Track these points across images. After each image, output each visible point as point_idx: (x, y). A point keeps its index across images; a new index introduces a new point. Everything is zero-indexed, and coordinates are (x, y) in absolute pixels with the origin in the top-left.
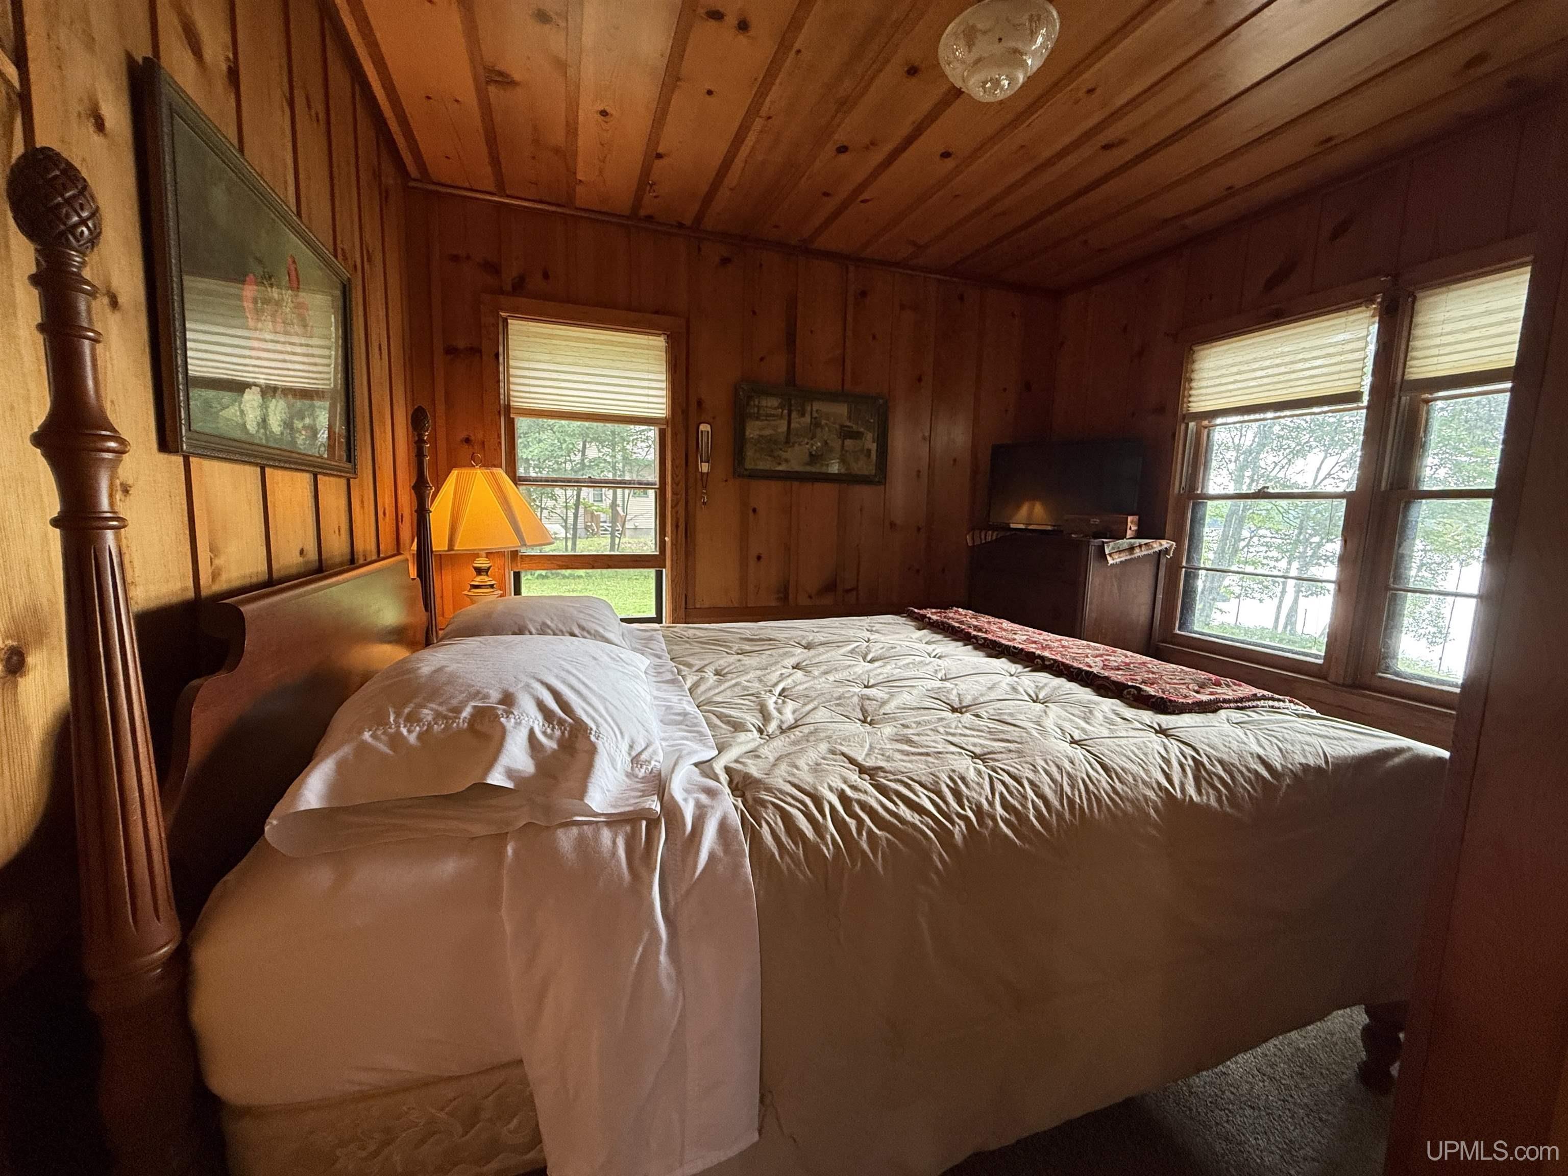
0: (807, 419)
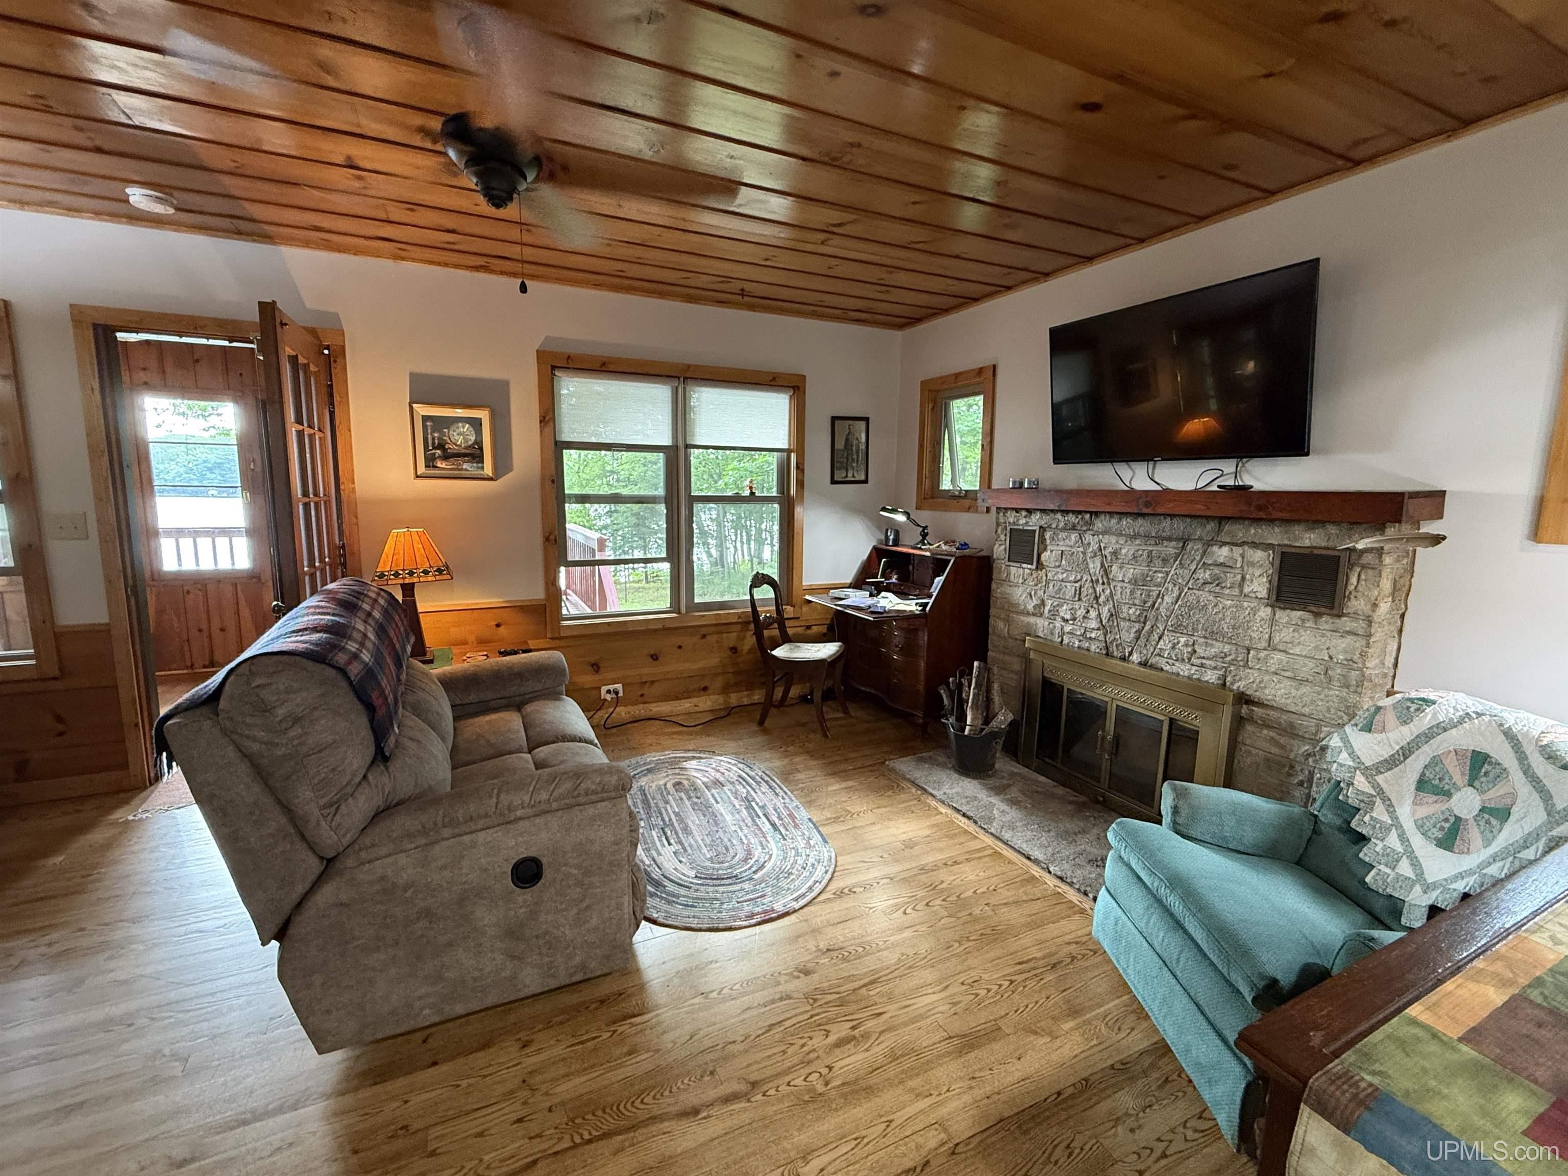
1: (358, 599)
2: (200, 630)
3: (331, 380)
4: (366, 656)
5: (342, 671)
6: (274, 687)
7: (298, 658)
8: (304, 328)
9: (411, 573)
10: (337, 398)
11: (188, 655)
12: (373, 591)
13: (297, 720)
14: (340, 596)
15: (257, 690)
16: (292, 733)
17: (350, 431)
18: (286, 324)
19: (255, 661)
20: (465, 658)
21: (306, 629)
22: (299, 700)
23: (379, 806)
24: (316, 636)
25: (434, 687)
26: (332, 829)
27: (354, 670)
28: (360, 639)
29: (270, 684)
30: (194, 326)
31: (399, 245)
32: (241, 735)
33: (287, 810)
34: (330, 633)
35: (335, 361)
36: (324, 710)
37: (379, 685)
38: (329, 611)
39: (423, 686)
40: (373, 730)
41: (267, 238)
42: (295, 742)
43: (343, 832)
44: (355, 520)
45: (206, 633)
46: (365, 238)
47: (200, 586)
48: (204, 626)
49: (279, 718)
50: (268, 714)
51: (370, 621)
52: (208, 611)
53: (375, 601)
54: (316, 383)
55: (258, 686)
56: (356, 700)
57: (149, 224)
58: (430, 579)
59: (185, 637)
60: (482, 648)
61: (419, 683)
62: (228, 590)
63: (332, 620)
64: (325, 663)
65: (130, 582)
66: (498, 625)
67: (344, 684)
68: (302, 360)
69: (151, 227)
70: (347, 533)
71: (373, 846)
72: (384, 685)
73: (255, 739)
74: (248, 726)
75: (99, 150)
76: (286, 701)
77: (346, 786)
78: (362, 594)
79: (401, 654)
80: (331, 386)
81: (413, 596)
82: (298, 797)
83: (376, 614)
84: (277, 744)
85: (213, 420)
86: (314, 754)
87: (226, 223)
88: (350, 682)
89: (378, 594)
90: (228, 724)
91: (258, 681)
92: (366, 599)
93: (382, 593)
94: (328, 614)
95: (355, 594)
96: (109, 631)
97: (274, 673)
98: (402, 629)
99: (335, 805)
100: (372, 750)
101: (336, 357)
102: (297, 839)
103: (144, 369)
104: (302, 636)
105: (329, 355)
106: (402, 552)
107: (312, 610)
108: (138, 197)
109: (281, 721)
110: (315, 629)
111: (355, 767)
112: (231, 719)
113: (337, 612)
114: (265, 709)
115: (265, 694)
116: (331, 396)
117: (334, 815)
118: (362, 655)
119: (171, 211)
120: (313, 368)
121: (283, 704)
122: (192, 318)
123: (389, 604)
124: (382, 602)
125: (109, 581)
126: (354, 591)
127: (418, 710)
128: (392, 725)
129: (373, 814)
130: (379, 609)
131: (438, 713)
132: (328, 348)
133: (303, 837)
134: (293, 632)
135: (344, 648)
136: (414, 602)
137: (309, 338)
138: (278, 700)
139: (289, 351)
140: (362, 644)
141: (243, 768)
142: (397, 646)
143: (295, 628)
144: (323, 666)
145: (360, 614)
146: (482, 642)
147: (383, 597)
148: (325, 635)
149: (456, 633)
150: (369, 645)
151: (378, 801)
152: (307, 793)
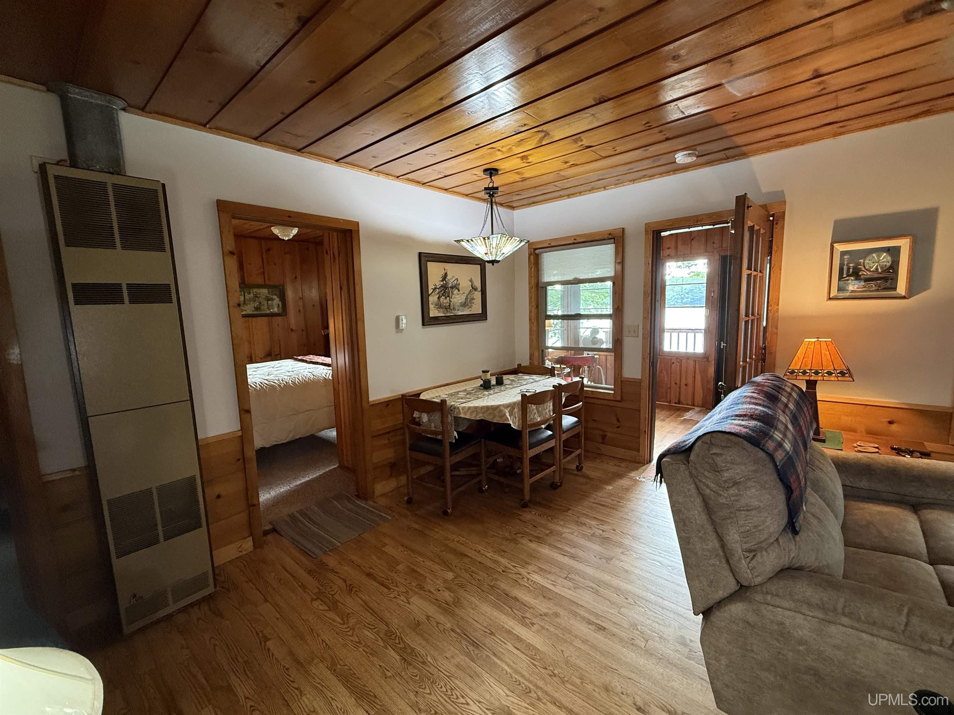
0: (252, 295)
1: (779, 392)
2: (676, 384)
3: (772, 237)
4: (788, 446)
5: (771, 457)
6: (724, 457)
7: (741, 440)
8: (760, 206)
9: (817, 373)
10: (774, 248)
11: (669, 396)
12: (789, 387)
13: (736, 484)
14: (765, 389)
15: (714, 456)
16: (731, 492)
17: (781, 269)
18: (751, 206)
19: (714, 435)
20: (855, 445)
21: (745, 415)
22: (738, 471)
23: (784, 565)
24: (753, 423)
25: (830, 468)
26: (748, 568)
27: (779, 456)
28: (782, 429)
29: (721, 455)
30: (696, 220)
31: (840, 124)
32: (700, 481)
33: (721, 539)
34: (762, 422)
35: (777, 224)
36: (755, 482)
37: (797, 471)
38: (760, 402)
39: (821, 466)
40: (788, 505)
41: (744, 155)
42: (733, 498)
43: (756, 574)
44: (776, 330)
45: (678, 386)
46: (813, 129)
47: (678, 360)
48: (678, 382)
49: (725, 479)
50: (718, 473)
51: (787, 411)
52: (681, 374)
53: (790, 394)
54: (762, 240)
55: (714, 454)
56: (778, 480)
57: (683, 171)
58: (833, 379)
59: (669, 386)
60: (871, 439)
61: (817, 463)
62: (691, 363)
63: (764, 412)
64: (758, 447)
65: (651, 361)
66: (891, 423)
67: (771, 466)
68: (756, 228)
69: (684, 172)
70: (769, 339)
71: (777, 595)
72: (799, 471)
73: (708, 486)
74: (706, 477)
75: (667, 139)
76: (730, 469)
77: (763, 541)
78: (781, 388)
79: (806, 437)
80: (771, 242)
81: (815, 389)
82: (729, 535)
83: (791, 406)
84: (721, 495)
85: (693, 269)
86: (744, 510)
87: (721, 155)
88: (776, 466)
89: (792, 389)
90: (694, 471)
91: (714, 451)
92: (784, 393)
93: (795, 388)
94: (760, 405)
95: (776, 388)
96: (640, 383)
97: (725, 447)
98: (808, 418)
99: (753, 552)
100: (785, 521)
101: (778, 220)
102: (724, 561)
103: (669, 248)
104: (742, 420)
105: (773, 220)
106: (811, 356)
107: (748, 400)
108: (681, 158)
109: (725, 481)
110: (752, 417)
111: (771, 530)
112: (696, 469)
113: (765, 404)
114: (716, 470)
115: (718, 459)
116: (771, 247)
117: (752, 559)
118: (785, 444)
119: (695, 158)
120: (762, 231)
121: (728, 470)
122: (696, 216)
123: (800, 398)
124: (795, 395)
125: (643, 359)
126: (775, 385)
127: (818, 487)
128: (802, 503)
129: (779, 569)
130: (793, 401)
131: (833, 493)
132: (773, 216)
133: (728, 562)
134: (737, 416)
135: (772, 436)
136: (815, 393)
137: (763, 212)
138: (725, 467)
139: (750, 224)
140: (785, 435)
141: (698, 501)
142: (805, 432)
143: (737, 413)
144: (757, 449)
145: (780, 405)
146: (872, 433)
147: (795, 392)
148: (759, 424)
149: (846, 420)
150: (789, 435)
151: (785, 562)
152: (736, 536)
